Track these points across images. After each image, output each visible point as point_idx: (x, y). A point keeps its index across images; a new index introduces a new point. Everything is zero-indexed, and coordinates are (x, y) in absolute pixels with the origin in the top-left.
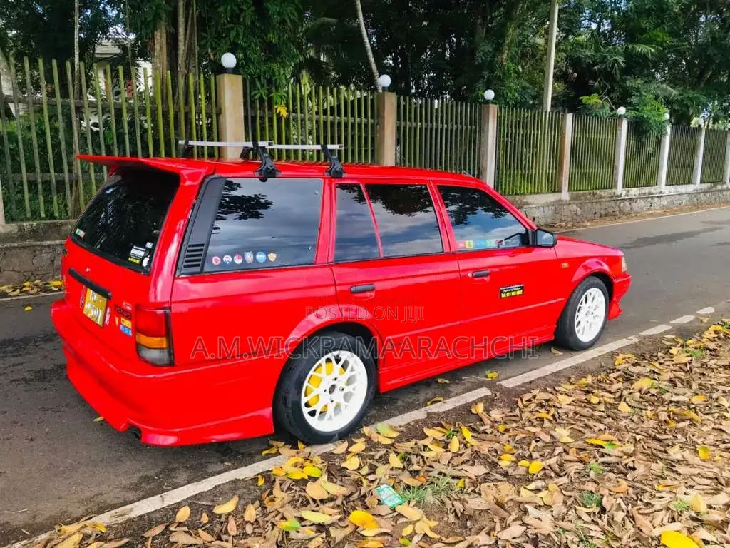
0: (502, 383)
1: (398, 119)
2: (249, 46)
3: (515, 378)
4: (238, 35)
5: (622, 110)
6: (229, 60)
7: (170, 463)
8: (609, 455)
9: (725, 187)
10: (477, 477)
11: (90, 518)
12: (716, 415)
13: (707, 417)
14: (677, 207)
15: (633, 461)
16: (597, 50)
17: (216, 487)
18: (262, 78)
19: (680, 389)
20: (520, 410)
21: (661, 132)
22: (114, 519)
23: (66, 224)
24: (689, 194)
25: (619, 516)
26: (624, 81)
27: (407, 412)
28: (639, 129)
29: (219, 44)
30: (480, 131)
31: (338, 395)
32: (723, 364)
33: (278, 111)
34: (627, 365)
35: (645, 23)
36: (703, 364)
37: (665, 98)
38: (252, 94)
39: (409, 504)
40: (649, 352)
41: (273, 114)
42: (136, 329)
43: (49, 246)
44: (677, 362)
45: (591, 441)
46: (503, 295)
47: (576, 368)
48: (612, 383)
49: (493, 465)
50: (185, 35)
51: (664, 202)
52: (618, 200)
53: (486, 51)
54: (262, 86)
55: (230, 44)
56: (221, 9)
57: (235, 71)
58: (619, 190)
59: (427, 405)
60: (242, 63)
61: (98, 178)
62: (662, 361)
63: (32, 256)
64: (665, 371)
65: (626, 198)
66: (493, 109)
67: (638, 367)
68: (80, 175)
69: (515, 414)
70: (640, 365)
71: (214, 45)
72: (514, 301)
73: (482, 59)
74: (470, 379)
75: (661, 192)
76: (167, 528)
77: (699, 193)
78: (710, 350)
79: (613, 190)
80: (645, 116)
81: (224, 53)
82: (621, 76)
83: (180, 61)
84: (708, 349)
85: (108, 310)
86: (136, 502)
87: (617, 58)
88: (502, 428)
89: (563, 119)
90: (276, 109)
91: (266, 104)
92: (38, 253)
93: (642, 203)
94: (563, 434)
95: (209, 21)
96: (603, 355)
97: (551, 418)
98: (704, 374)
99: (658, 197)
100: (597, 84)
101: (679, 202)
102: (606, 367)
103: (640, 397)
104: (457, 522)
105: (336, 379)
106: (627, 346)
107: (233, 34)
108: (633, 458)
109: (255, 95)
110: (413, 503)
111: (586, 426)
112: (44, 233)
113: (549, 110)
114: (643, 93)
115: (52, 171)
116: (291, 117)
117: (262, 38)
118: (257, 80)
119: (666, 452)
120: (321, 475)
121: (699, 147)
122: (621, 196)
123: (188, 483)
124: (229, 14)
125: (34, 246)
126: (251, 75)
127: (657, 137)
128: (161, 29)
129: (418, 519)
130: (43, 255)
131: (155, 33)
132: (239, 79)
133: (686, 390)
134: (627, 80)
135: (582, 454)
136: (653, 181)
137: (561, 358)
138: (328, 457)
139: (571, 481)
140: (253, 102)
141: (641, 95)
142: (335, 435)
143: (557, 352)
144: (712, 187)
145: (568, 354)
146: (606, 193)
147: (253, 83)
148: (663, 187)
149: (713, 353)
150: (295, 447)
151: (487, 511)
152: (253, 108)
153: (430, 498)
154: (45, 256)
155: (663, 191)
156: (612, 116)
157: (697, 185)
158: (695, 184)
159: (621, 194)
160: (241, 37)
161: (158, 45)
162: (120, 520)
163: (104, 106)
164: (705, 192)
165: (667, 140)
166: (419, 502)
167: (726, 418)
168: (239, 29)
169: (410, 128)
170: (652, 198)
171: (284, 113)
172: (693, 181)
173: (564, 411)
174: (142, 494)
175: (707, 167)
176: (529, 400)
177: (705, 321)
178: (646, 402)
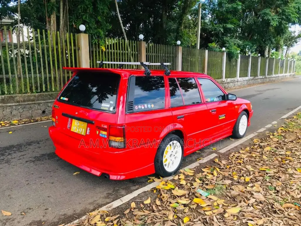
0: (219, 151)
1: (147, 52)
2: (90, 22)
3: (223, 149)
4: (86, 17)
5: (224, 49)
6: (82, 28)
7: (115, 188)
8: (269, 173)
9: (258, 78)
10: (229, 184)
11: (98, 209)
12: (296, 158)
13: (293, 159)
14: (243, 85)
15: (279, 175)
16: (213, 26)
17: (139, 195)
18: (95, 35)
19: (280, 150)
20: (231, 160)
21: (237, 57)
22: (108, 209)
23: (17, 96)
24: (247, 80)
25: (284, 193)
26: (223, 38)
27: (191, 164)
28: (230, 56)
29: (77, 21)
30: (176, 57)
31: (173, 158)
32: (290, 140)
33: (102, 49)
34: (258, 143)
35: (229, 16)
36: (283, 141)
37: (238, 44)
38: (92, 42)
39: (211, 195)
40: (264, 138)
41: (100, 50)
42: (109, 135)
43: (10, 106)
44: (274, 141)
45: (261, 169)
46: (220, 119)
47: (241, 145)
48: (257, 149)
49: (232, 179)
50: (63, 16)
51: (239, 84)
52: (223, 83)
53: (170, 25)
54: (96, 38)
55: (83, 21)
56: (79, 7)
57: (85, 32)
58: (224, 79)
59: (197, 161)
60: (88, 29)
61: (30, 76)
62: (269, 141)
63: (2, 110)
64: (272, 144)
65: (226, 82)
66: (180, 48)
67: (263, 143)
68: (22, 76)
69: (229, 162)
70: (263, 142)
71: (76, 22)
72: (223, 121)
73: (169, 28)
74: (207, 151)
75: (238, 80)
76: (130, 210)
77: (250, 80)
78: (283, 136)
79: (222, 79)
80: (232, 51)
81: (80, 25)
82: (222, 36)
83: (61, 28)
84: (282, 136)
85: (88, 129)
86: (111, 202)
87: (220, 29)
88: (228, 167)
89: (204, 52)
90: (101, 48)
91: (97, 46)
92: (5, 109)
93: (231, 84)
94: (249, 167)
95: (74, 12)
96: (248, 140)
97: (243, 162)
98: (285, 144)
99: (237, 82)
100: (213, 38)
101: (244, 83)
102: (251, 143)
103: (269, 154)
104: (231, 199)
105: (172, 152)
106: (255, 136)
107: (84, 17)
108: (278, 174)
109: (93, 42)
110: (212, 194)
111: (256, 164)
112: (7, 100)
113: (199, 48)
114: (230, 42)
115: (10, 74)
116: (107, 51)
117: (95, 19)
118: (93, 36)
119: (287, 171)
120: (175, 188)
121: (249, 63)
122: (224, 81)
123: (127, 194)
124: (82, 9)
125: (3, 106)
126: (91, 34)
127: (236, 59)
128: (54, 14)
129: (217, 200)
130: (7, 110)
131: (51, 16)
132: (87, 35)
133: (283, 150)
134: (224, 37)
135: (260, 174)
136: (235, 76)
137: (235, 142)
138: (173, 181)
139: (262, 183)
140: (92, 45)
141: (229, 43)
142: (172, 173)
143: (232, 139)
144: (254, 78)
145: (236, 140)
146: (219, 80)
147: (92, 37)
148: (238, 78)
149: (284, 137)
150: (159, 178)
151: (239, 195)
152: (92, 47)
153: (217, 192)
154: (8, 110)
155: (238, 79)
156: (220, 51)
157: (249, 77)
158: (248, 77)
159: (225, 81)
160: (87, 18)
161: (53, 21)
162: (110, 209)
163: (32, 46)
164: (252, 80)
165: (239, 60)
166: (214, 194)
167: (300, 158)
168: (87, 15)
169: (151, 56)
170: (235, 82)
171: (104, 50)
172: (248, 76)
173: (246, 160)
174: (112, 199)
175: (252, 70)
176: (232, 157)
177: (276, 126)
178: (271, 155)
